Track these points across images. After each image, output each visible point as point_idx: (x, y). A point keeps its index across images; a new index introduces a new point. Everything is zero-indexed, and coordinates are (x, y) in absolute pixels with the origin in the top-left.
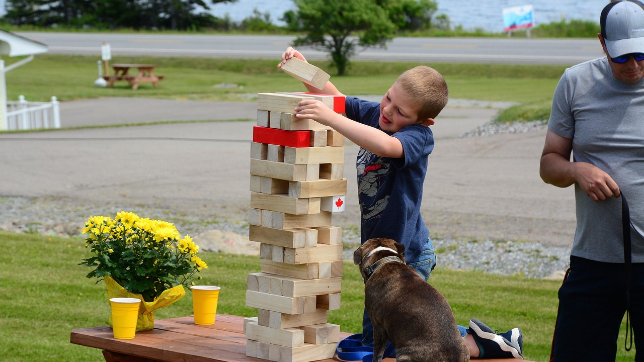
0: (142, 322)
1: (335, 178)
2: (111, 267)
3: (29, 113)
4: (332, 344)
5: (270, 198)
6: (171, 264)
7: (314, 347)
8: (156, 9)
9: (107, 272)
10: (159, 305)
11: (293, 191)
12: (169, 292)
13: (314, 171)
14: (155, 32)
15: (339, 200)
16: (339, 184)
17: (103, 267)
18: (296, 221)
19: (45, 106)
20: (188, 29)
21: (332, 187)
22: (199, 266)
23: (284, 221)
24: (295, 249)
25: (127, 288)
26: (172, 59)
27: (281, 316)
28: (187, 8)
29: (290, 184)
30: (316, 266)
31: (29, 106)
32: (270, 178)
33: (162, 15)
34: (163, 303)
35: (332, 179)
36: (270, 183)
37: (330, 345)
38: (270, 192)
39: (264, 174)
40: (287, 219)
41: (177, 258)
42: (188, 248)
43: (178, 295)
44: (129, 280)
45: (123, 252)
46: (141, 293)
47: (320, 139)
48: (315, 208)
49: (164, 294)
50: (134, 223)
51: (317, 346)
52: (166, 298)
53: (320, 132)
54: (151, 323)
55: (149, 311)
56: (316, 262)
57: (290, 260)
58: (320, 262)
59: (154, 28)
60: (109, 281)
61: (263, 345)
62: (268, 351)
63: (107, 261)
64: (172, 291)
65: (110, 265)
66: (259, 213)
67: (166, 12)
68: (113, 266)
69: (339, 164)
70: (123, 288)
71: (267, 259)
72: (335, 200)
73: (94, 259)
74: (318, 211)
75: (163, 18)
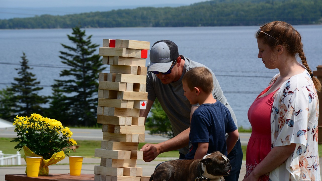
0: (42, 171)
1: (141, 91)
2: (27, 141)
3: (5, 159)
4: (138, 177)
5: (108, 100)
6: (58, 141)
7: (129, 178)
8: (77, 116)
9: (25, 144)
10: (51, 162)
11: (119, 97)
12: (57, 155)
13: (130, 87)
14: (76, 128)
15: (144, 103)
16: (143, 95)
17: (24, 142)
18: (121, 112)
19: (13, 156)
20: (94, 126)
21: (140, 96)
22: (73, 143)
23: (115, 112)
24: (120, 126)
25: (35, 152)
26: (85, 141)
27: (112, 161)
28: (94, 116)
29: (118, 92)
30: (131, 136)
31: (4, 156)
32: (108, 90)
33: (80, 119)
34: (53, 161)
35: (140, 92)
36: (108, 93)
37: (137, 177)
38: (108, 97)
39: (105, 88)
40: (116, 111)
41: (61, 138)
42: (67, 133)
43: (61, 157)
44: (36, 148)
45: (33, 134)
46: (42, 155)
47: (134, 71)
48: (131, 105)
49: (54, 156)
50: (40, 119)
51: (131, 177)
52: (55, 158)
53: (134, 67)
54: (47, 172)
55: (46, 165)
56: (130, 133)
57: (117, 132)
58: (133, 134)
59: (76, 126)
60: (26, 149)
61: (103, 176)
62: (105, 179)
63: (25, 138)
64: (58, 154)
65: (26, 140)
66: (102, 109)
67: (82, 117)
68: (28, 141)
69: (143, 84)
70: (33, 152)
71: (106, 132)
72: (141, 103)
73: (19, 138)
74: (132, 107)
75: (81, 120)
